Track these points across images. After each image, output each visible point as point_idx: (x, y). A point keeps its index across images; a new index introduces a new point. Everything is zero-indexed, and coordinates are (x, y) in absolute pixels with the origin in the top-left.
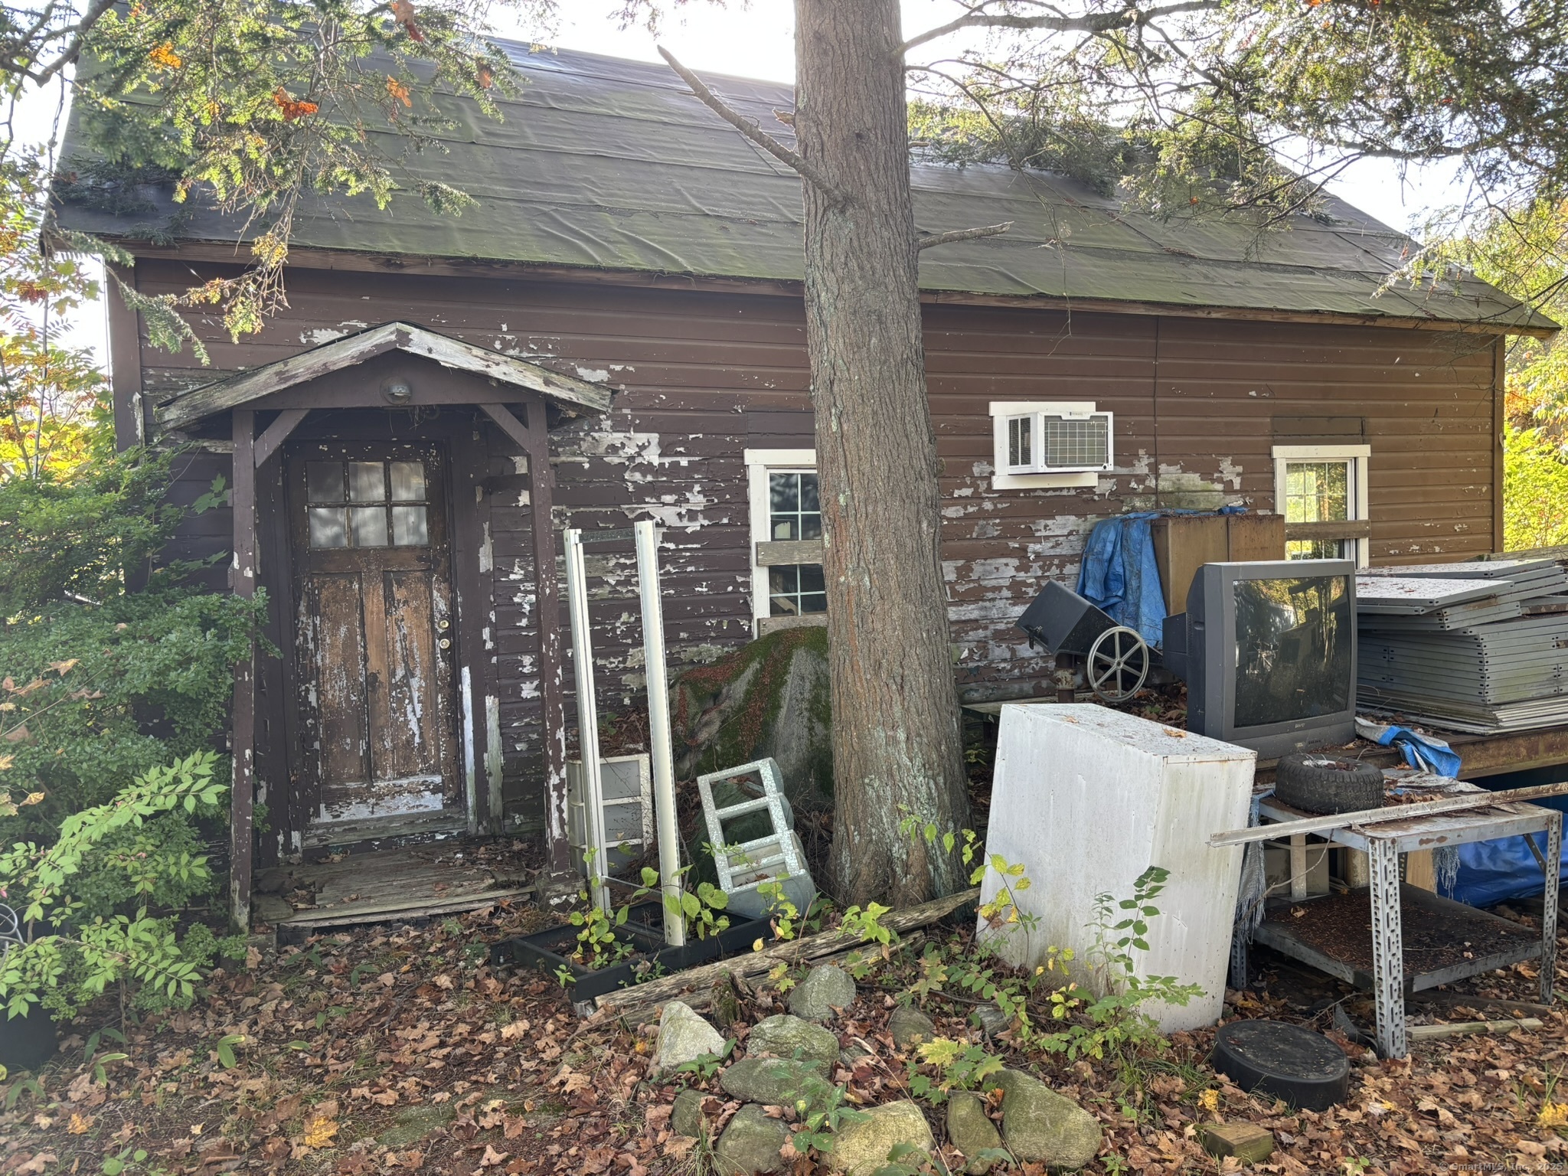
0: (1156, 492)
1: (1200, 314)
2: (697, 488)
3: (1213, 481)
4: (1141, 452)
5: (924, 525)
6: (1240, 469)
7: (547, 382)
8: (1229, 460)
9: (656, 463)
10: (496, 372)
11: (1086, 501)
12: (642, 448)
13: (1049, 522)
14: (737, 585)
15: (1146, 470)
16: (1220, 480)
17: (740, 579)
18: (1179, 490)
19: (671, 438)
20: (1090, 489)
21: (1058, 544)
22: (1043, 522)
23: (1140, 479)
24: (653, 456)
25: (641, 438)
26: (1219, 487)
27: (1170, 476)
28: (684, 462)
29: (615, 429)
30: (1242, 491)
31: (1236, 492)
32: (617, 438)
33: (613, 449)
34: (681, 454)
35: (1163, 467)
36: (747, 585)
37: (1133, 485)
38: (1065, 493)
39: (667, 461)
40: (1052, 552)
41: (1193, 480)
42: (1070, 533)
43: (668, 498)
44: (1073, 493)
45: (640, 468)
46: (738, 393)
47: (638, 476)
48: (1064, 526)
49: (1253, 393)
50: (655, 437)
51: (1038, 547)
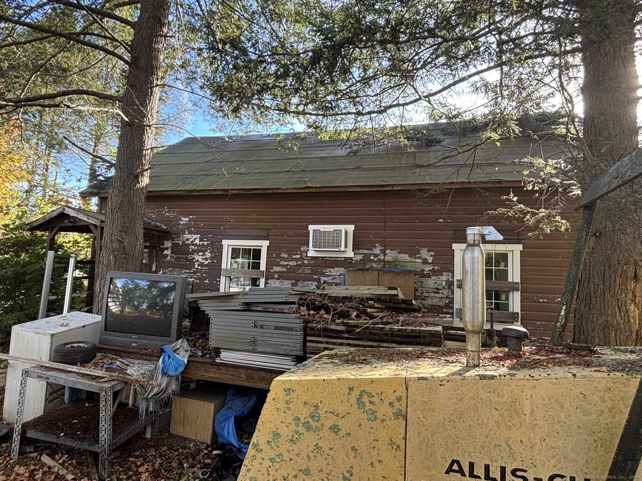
0: (384, 261)
2: (209, 251)
3: (416, 258)
4: (377, 245)
6: (433, 253)
8: (426, 249)
9: (198, 244)
11: (348, 263)
12: (195, 239)
13: (331, 270)
14: (217, 281)
15: (379, 252)
16: (420, 258)
17: (218, 279)
18: (396, 261)
19: (202, 237)
20: (351, 258)
21: (334, 278)
22: (329, 270)
23: (376, 256)
24: (197, 242)
25: (195, 236)
26: (420, 261)
27: (391, 255)
28: (206, 243)
29: (189, 234)
30: (433, 263)
31: (430, 263)
32: (189, 236)
33: (188, 240)
34: (204, 241)
35: (388, 251)
36: (219, 281)
37: (372, 258)
38: (339, 259)
39: (201, 243)
40: (332, 281)
41: (405, 257)
42: (341, 275)
43: (200, 254)
44: (343, 259)
45: (193, 245)
46: (223, 223)
47: (193, 247)
48: (338, 272)
49: (441, 220)
50: (199, 236)
51: (326, 279)
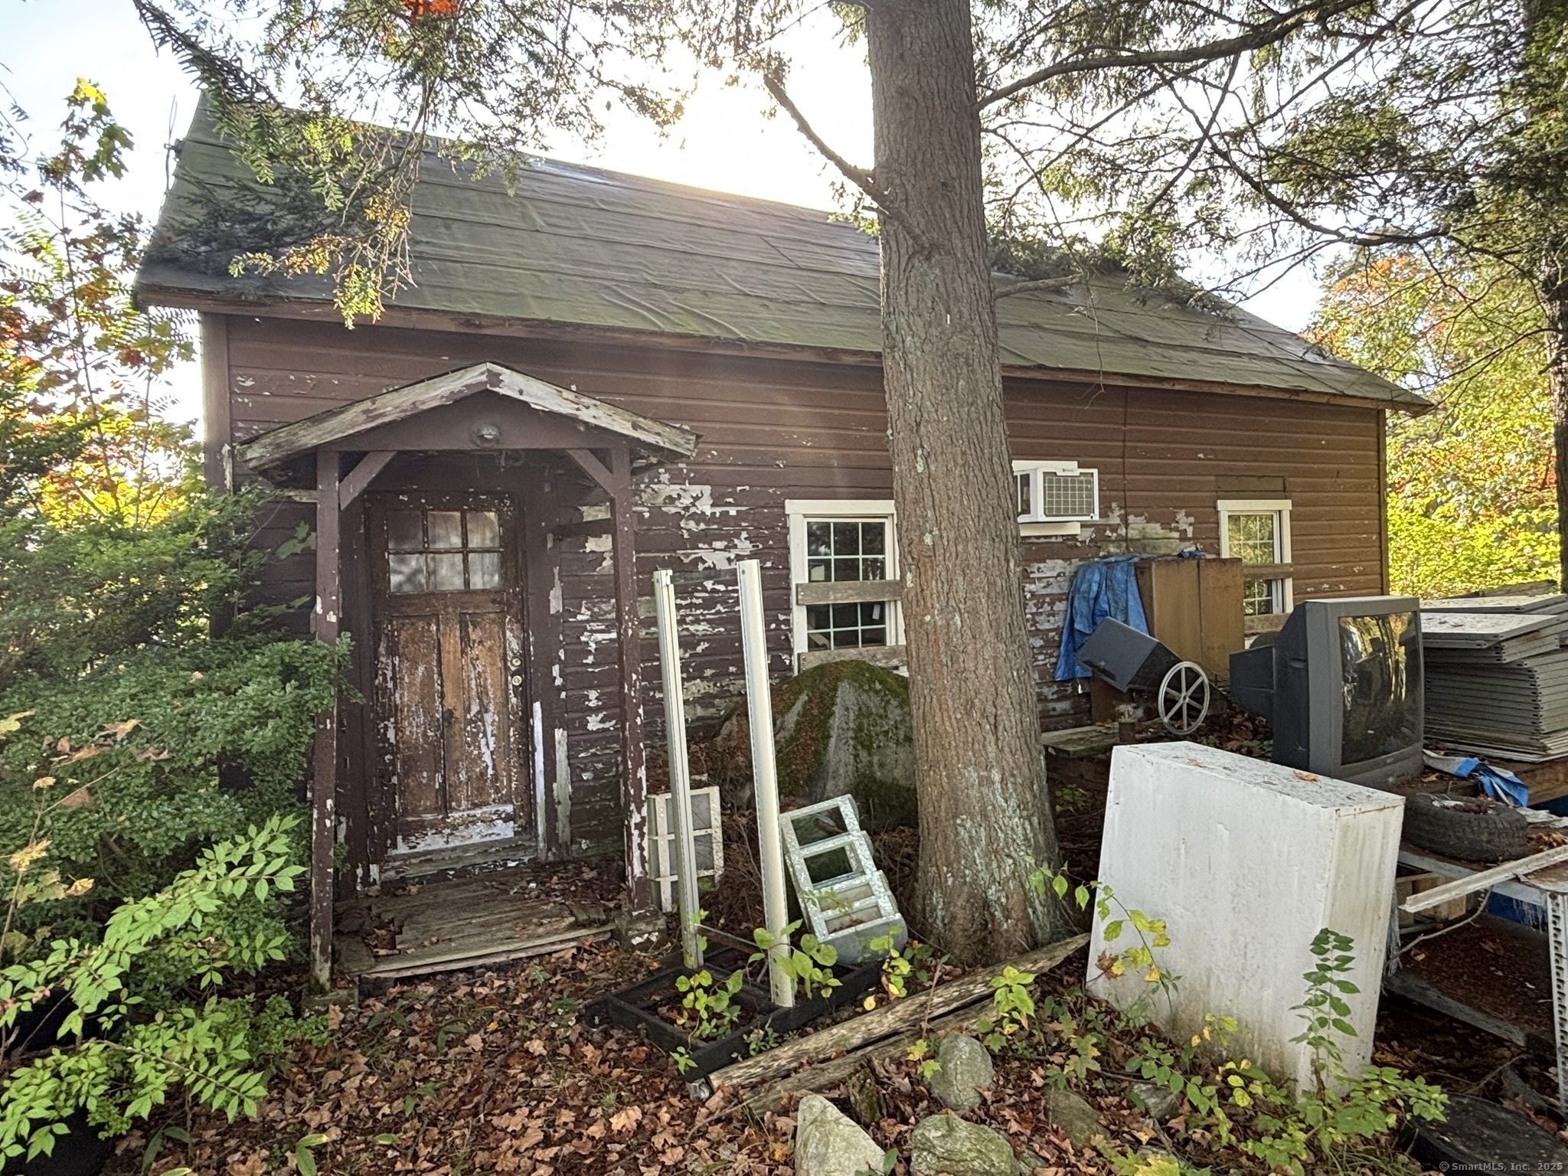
0: (1126, 539)
1: (1167, 386)
2: (744, 535)
3: (1171, 530)
4: (1114, 505)
5: (1012, 564)
6: (1192, 520)
7: (635, 426)
8: (1183, 511)
9: (708, 513)
10: (586, 415)
11: (1071, 547)
12: (696, 498)
13: (1042, 565)
14: (779, 623)
15: (1117, 521)
16: (1176, 530)
17: (782, 617)
18: (1144, 538)
19: (721, 490)
20: (1074, 537)
21: (1049, 585)
22: (1036, 565)
23: (1114, 528)
24: (706, 507)
25: (695, 490)
26: (1176, 535)
27: (1138, 525)
28: (733, 512)
29: (672, 482)
30: (1194, 539)
31: (1189, 539)
32: (674, 490)
33: (671, 500)
34: (729, 504)
35: (1131, 518)
36: (787, 622)
37: (1108, 533)
38: (1053, 540)
39: (718, 510)
40: (1044, 592)
41: (1155, 529)
42: (1059, 575)
43: (718, 545)
44: (1060, 540)
45: (693, 516)
46: (779, 450)
47: (692, 525)
48: (1053, 569)
49: (1201, 456)
50: (707, 489)
51: (1032, 587)
